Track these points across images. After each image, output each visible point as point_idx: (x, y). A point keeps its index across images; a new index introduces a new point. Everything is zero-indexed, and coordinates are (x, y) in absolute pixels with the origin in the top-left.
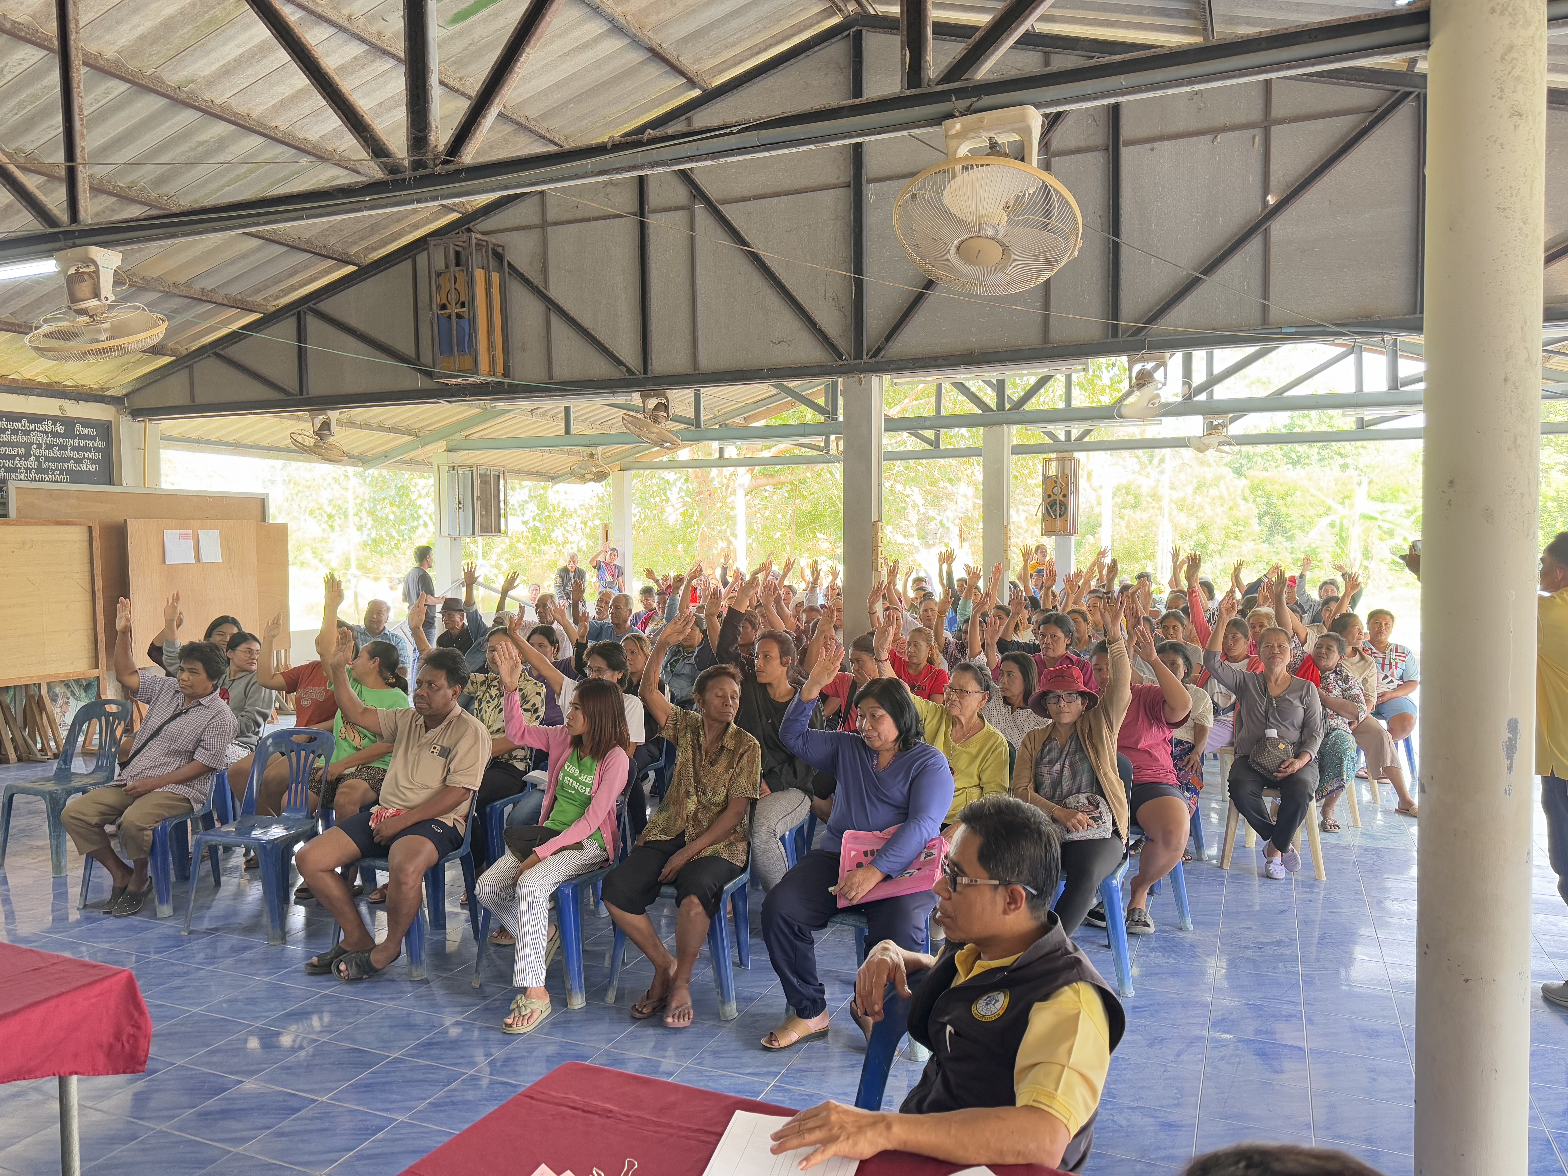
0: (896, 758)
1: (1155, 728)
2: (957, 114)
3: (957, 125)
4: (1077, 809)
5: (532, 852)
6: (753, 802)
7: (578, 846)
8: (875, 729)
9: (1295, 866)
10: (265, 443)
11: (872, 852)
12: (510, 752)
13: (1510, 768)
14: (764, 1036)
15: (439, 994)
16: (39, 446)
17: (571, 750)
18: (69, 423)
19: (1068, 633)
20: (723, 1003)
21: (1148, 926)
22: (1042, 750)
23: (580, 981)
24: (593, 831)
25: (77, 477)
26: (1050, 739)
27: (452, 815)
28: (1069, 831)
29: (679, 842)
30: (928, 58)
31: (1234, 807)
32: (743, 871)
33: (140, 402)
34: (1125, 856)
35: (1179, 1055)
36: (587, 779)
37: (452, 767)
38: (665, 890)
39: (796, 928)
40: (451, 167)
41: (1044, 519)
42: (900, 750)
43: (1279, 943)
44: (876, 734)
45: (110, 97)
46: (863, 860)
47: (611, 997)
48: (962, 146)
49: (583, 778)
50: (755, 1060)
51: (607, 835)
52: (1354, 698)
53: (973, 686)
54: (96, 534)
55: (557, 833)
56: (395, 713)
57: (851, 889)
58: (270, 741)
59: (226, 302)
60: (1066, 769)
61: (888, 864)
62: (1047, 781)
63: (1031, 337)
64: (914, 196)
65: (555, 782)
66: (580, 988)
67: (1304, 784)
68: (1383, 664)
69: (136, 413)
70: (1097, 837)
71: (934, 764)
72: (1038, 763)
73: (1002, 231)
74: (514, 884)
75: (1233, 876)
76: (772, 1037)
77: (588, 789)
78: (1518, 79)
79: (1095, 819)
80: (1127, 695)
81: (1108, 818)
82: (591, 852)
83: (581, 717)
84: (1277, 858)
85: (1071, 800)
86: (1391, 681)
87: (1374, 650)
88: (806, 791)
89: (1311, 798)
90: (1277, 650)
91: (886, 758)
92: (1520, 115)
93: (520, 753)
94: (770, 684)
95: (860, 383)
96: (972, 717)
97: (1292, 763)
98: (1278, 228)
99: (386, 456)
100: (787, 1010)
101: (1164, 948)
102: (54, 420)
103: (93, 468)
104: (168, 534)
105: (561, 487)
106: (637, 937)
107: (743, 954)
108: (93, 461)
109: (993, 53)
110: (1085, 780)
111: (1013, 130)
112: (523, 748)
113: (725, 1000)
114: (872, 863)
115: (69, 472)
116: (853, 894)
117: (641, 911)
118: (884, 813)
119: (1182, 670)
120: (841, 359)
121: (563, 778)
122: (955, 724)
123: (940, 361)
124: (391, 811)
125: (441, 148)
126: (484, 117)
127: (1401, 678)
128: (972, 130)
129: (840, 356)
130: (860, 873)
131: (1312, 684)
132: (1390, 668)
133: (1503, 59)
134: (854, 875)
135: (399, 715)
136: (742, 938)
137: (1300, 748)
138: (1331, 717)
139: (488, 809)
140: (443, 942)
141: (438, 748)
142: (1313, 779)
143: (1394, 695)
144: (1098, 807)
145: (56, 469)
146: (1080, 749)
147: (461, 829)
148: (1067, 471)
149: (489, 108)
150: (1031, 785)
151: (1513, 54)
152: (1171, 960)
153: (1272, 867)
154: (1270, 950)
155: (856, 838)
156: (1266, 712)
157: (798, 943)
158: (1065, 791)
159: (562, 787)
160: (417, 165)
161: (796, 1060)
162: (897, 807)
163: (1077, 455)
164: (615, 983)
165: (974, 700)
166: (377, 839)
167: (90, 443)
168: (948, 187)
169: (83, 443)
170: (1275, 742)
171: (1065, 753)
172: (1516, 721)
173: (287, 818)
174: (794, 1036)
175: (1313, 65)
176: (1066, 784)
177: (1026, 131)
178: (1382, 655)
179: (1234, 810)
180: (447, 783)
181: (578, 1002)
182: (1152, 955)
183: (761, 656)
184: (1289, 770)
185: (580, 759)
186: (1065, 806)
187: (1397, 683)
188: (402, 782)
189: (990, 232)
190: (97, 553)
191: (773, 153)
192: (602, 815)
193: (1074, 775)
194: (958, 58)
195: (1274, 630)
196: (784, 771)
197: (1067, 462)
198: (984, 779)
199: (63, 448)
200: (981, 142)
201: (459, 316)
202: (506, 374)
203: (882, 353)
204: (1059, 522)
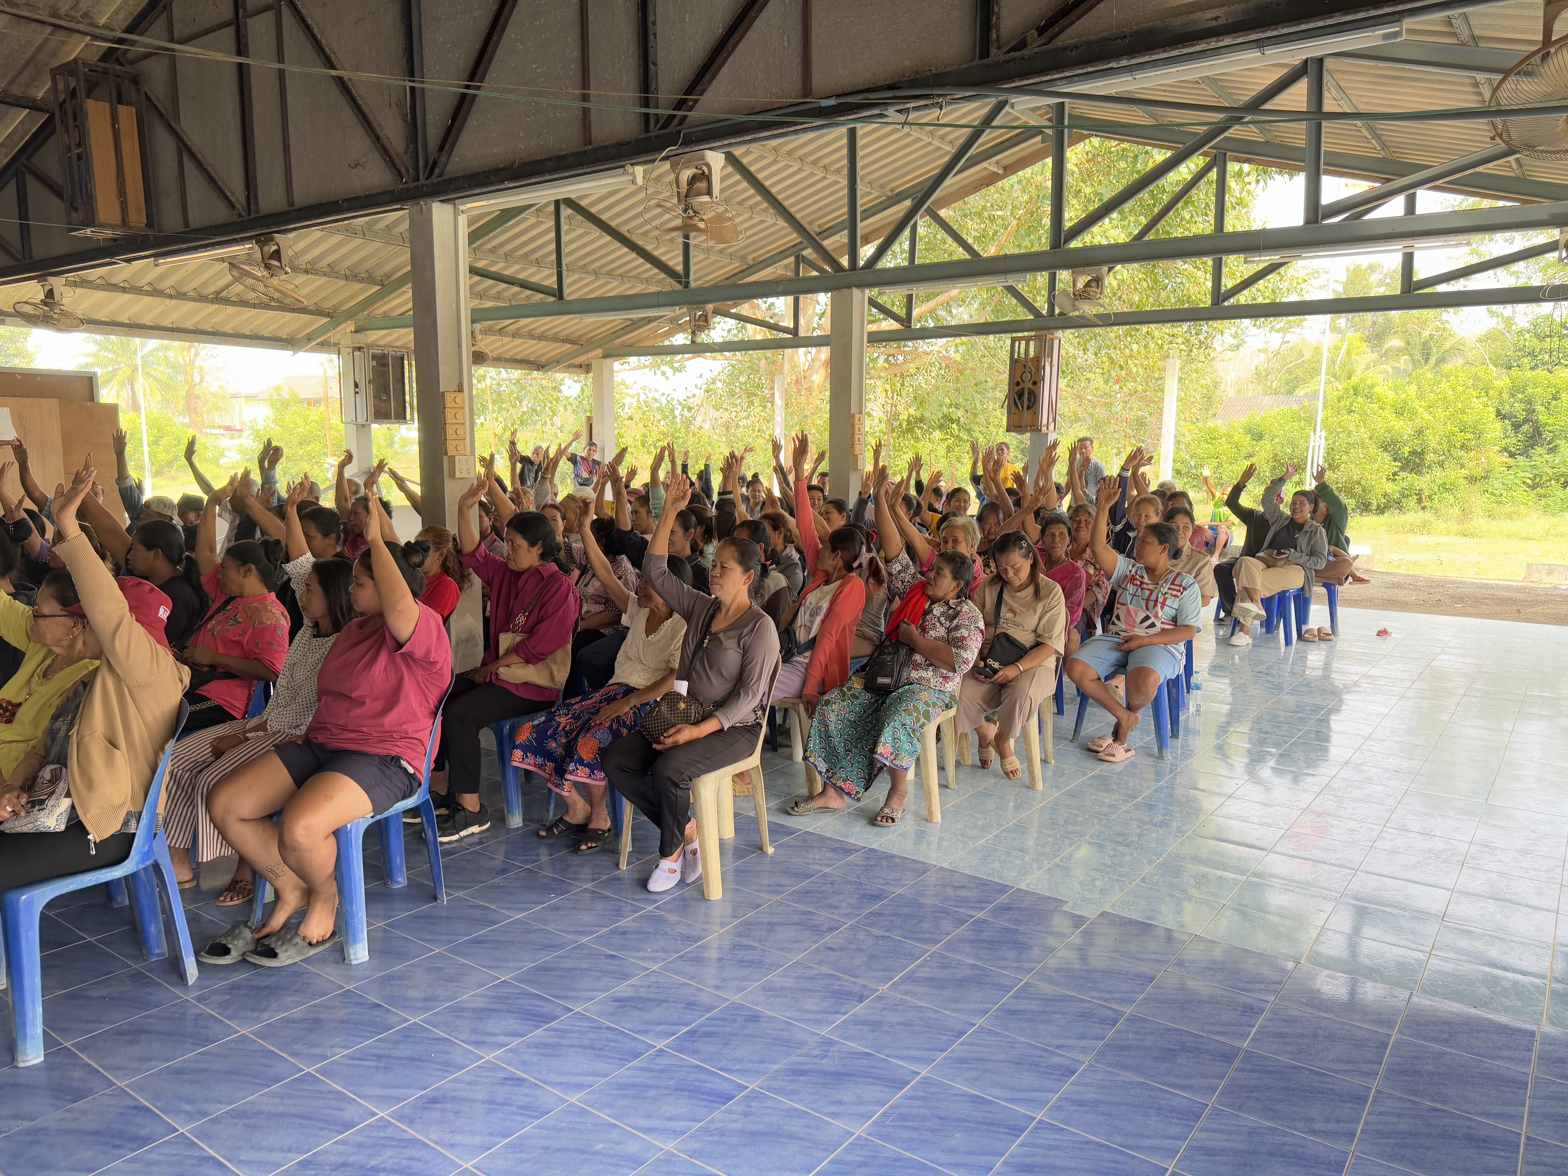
41: (1010, 412)
95: (422, 212)
99: (309, 338)
120: (402, 181)
129: (401, 178)
163: (1059, 332)
201: (79, 157)
202: (150, 224)
203: (437, 171)
204: (1027, 415)
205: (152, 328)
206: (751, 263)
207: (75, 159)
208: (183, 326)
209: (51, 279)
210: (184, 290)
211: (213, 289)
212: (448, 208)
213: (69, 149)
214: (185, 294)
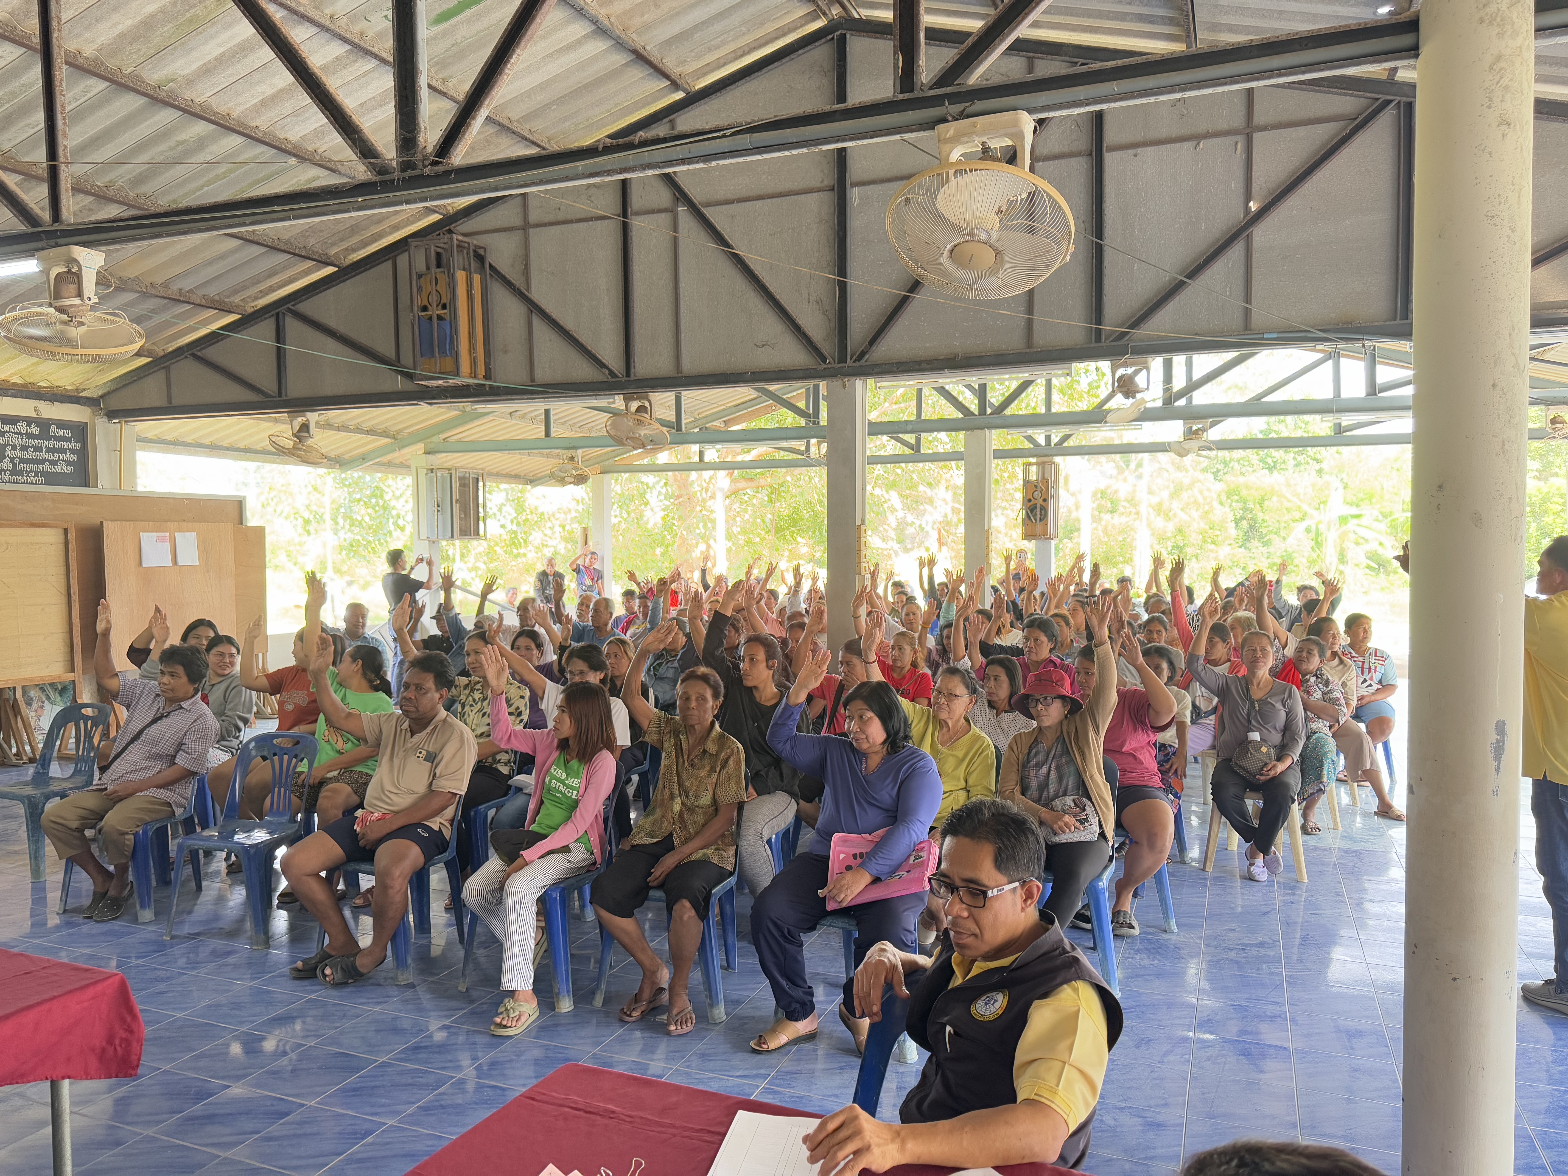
0: (885, 761)
1: (1139, 732)
2: (950, 118)
3: (949, 129)
4: (1064, 811)
5: (518, 856)
6: (741, 806)
7: (565, 849)
8: (863, 731)
9: (1277, 868)
10: (241, 445)
11: (861, 855)
12: (493, 755)
13: (1498, 770)
14: (752, 1039)
15: (425, 998)
16: (14, 448)
17: (558, 753)
18: (44, 425)
19: (1052, 637)
20: (712, 1006)
21: (1133, 928)
22: (1029, 753)
23: (568, 985)
24: (580, 834)
25: (52, 479)
26: (1036, 742)
27: (438, 819)
28: (1055, 834)
29: (666, 845)
30: (921, 62)
31: (1216, 810)
32: (731, 874)
33: (115, 403)
34: (1111, 859)
35: (1165, 1055)
36: (575, 782)
37: (438, 771)
38: (652, 893)
39: (786, 932)
40: (440, 168)
41: (1024, 523)
42: (888, 753)
43: (1262, 945)
44: (864, 736)
45: (89, 95)
46: (852, 862)
47: (599, 1000)
48: (955, 151)
49: (570, 781)
50: (743, 1062)
51: (594, 839)
52: (1335, 701)
53: (960, 690)
54: (72, 536)
55: (544, 837)
56: (379, 717)
57: (841, 892)
58: (253, 744)
59: (204, 303)
60: (1052, 772)
61: (878, 867)
62: (1034, 784)
63: (1014, 342)
64: (907, 200)
65: (541, 785)
66: (568, 991)
67: (1286, 786)
68: (1363, 668)
69: (112, 415)
70: (1083, 839)
71: (922, 767)
72: (1025, 766)
73: (995, 236)
74: (501, 888)
75: (1215, 879)
76: (761, 1040)
77: (575, 793)
78: (1506, 88)
79: (1082, 822)
80: (1113, 698)
81: (1094, 821)
82: (579, 856)
83: (567, 720)
84: (1260, 860)
85: (1057, 803)
86: (1370, 685)
87: (1354, 654)
88: (792, 794)
89: (1293, 801)
90: (1259, 654)
91: (874, 761)
92: (1509, 124)
93: (504, 757)
94: (756, 687)
95: (844, 386)
96: (958, 720)
97: (1274, 766)
98: (1260, 234)
99: (364, 458)
100: (776, 1013)
101: (1149, 950)
102: (29, 421)
103: (69, 469)
104: (144, 536)
105: (540, 490)
106: (626, 940)
107: (730, 957)
108: (68, 463)
109: (986, 58)
110: (1071, 782)
111: (1006, 135)
112: (507, 752)
113: (713, 1004)
114: (862, 865)
115: (43, 474)
116: (842, 896)
117: (628, 914)
118: (873, 815)
119: (1166, 673)
120: (825, 362)
121: (550, 781)
122: (941, 727)
123: (924, 365)
124: (376, 814)
125: (430, 149)
126: (474, 118)
127: (1380, 682)
128: (964, 135)
129: (824, 359)
130: (849, 876)
131: (1294, 687)
132: (1370, 671)
133: (1491, 68)
134: (843, 878)
135: (383, 719)
136: (730, 941)
137: (1282, 751)
138: (1312, 720)
139: (472, 813)
140: (428, 946)
141: (424, 752)
142: (1295, 781)
143: (1373, 698)
144: (1084, 810)
145: (31, 471)
146: (1067, 752)
147: (447, 833)
148: (1046, 476)
149: (478, 110)
150: (1018, 788)
151: (1502, 64)
152: (1156, 962)
153: (1255, 870)
154: (1253, 952)
155: (845, 841)
156: (1249, 715)
157: (787, 946)
158: (1051, 794)
159: (549, 790)
160: (406, 166)
161: (785, 1063)
162: (887, 811)
163: (1057, 459)
164: (603, 986)
165: (962, 703)
166: (362, 843)
167: (65, 445)
168: (942, 191)
169: (58, 444)
170: (1257, 746)
171: (1051, 756)
172: (1504, 723)
173: (270, 822)
174: (783, 1038)
175: (1304, 73)
176: (1052, 788)
177: (1019, 136)
178: (1361, 659)
179: (1217, 813)
180: (433, 788)
181: (566, 1005)
182: (1138, 957)
183: (747, 659)
184: (1272, 773)
185: (567, 762)
186: (1052, 809)
187: (1376, 686)
188: (388, 786)
189: (983, 236)
190: (73, 555)
191: (765, 156)
192: (589, 818)
193: (1060, 779)
194: (951, 63)
195: (1256, 633)
196: (770, 775)
197: (1047, 467)
198: (970, 782)
199: (38, 449)
200: (975, 147)
202: (487, 376)
204: (1039, 526)
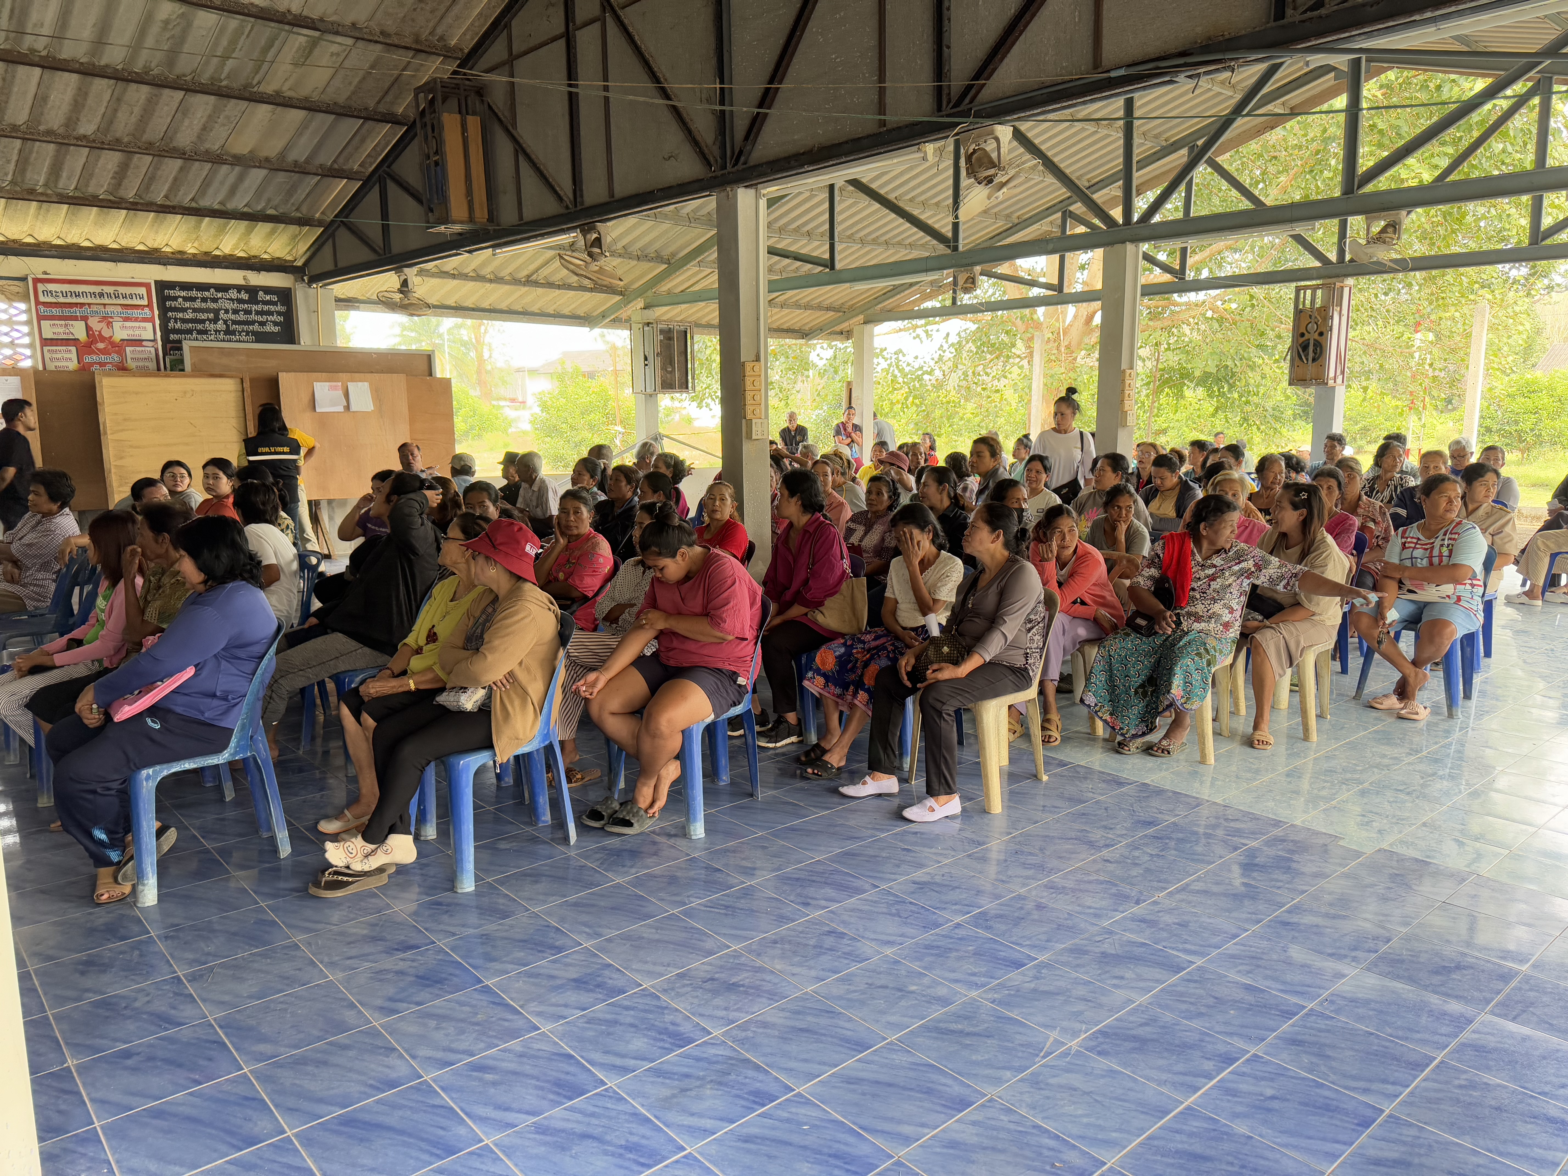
16: (227, 311)
18: (252, 291)
25: (261, 337)
41: (1294, 365)
69: (310, 280)
95: (728, 197)
99: (603, 315)
102: (239, 288)
103: (276, 329)
104: (318, 385)
108: (275, 324)
115: (254, 333)
120: (711, 170)
123: (792, 163)
129: (710, 166)
145: (243, 331)
163: (1347, 281)
167: (272, 308)
169: (266, 308)
201: (437, 163)
202: (491, 219)
203: (743, 159)
204: (1311, 369)
205: (473, 310)
206: (1016, 221)
207: (433, 164)
208: (499, 307)
209: (406, 270)
210: (502, 275)
211: (525, 273)
212: (751, 192)
213: (428, 158)
214: (502, 279)
